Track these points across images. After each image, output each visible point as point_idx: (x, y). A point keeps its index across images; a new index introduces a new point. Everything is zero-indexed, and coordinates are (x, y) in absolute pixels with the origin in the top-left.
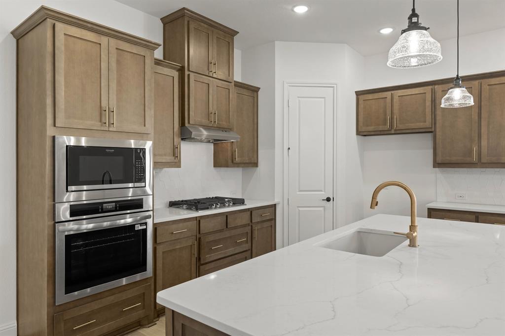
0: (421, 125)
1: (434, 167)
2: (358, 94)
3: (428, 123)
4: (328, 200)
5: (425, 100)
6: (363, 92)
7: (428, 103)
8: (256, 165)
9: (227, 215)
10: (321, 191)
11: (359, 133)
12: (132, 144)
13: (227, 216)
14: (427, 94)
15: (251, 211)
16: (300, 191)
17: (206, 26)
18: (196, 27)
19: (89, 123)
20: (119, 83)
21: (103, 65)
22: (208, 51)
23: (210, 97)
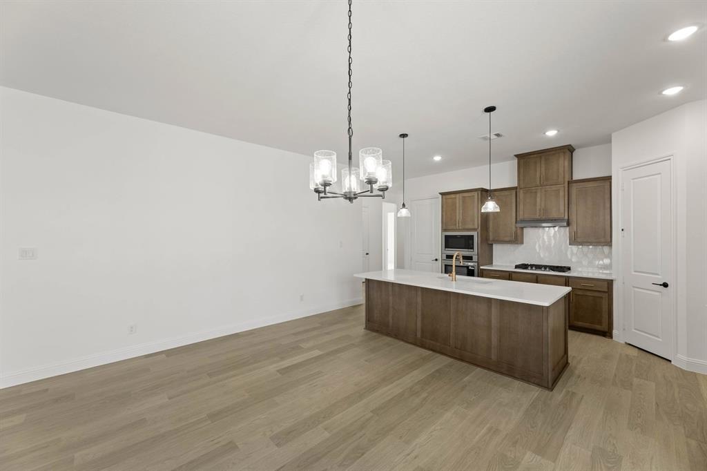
4: (665, 285)
8: (608, 244)
10: (657, 275)
13: (537, 276)
15: (568, 278)
16: (635, 271)
17: (535, 156)
18: (525, 160)
19: (453, 227)
20: (463, 210)
21: (457, 205)
22: (536, 171)
23: (538, 200)
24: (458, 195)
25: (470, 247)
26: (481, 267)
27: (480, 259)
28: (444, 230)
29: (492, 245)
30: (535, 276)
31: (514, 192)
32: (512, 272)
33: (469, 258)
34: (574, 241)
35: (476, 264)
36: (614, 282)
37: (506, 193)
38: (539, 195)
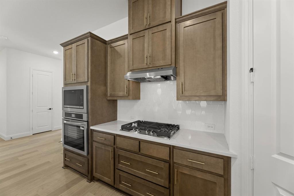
13: (139, 143)
20: (77, 61)
21: (73, 56)
22: (144, 12)
23: (146, 45)
24: (73, 45)
25: (80, 104)
26: (92, 128)
27: (90, 117)
29: (116, 100)
31: (126, 41)
32: (117, 135)
33: (79, 116)
34: (181, 95)
35: (86, 123)
38: (146, 39)
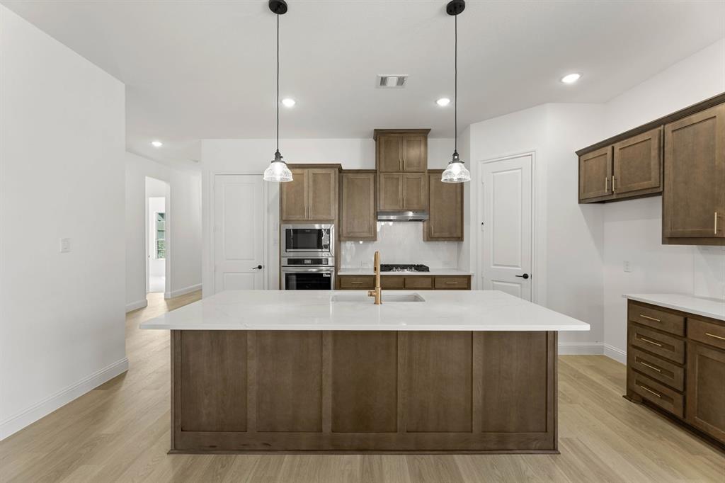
0: (645, 184)
1: (664, 242)
2: (581, 153)
3: (654, 181)
4: (526, 276)
5: (650, 149)
6: (586, 150)
7: (654, 153)
8: (460, 239)
9: (405, 277)
10: (517, 266)
11: (580, 201)
12: (317, 227)
13: (405, 279)
14: (652, 141)
15: (434, 278)
16: (495, 265)
17: (396, 135)
18: (386, 139)
19: (298, 217)
20: (314, 192)
21: (305, 185)
22: (397, 154)
23: (400, 188)
24: (306, 170)
26: (340, 273)
28: (284, 221)
30: (402, 280)
31: (372, 176)
35: (333, 269)
36: (472, 277)
37: (363, 176)
38: (400, 183)
